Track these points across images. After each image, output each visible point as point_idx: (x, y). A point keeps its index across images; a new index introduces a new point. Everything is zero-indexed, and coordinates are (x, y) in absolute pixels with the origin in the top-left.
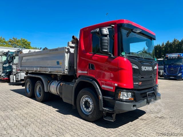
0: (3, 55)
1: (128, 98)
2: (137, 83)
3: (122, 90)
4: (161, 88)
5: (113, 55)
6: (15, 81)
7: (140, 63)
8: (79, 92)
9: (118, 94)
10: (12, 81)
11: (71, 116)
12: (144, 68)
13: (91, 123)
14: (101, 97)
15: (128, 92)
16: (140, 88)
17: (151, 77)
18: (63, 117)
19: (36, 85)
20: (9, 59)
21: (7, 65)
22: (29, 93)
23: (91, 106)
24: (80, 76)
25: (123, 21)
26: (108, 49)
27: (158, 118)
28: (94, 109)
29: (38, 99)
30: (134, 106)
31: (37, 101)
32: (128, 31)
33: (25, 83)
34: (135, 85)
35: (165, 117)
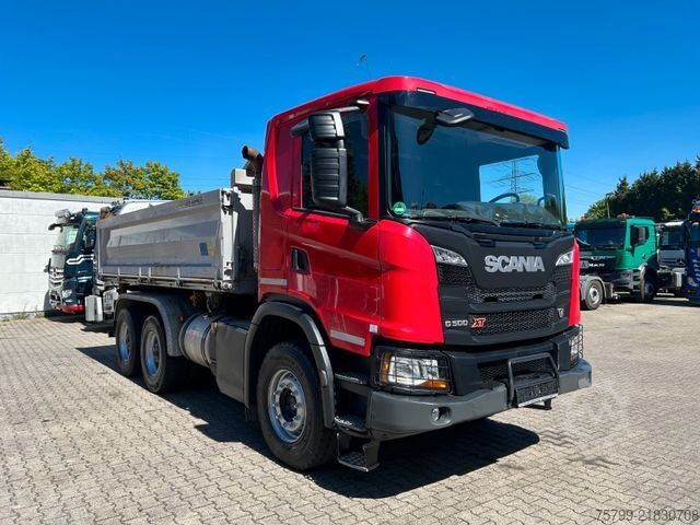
0: (65, 225)
1: (418, 382)
2: (464, 322)
3: (394, 348)
4: (661, 341)
5: (365, 216)
6: (100, 318)
7: (477, 244)
8: (263, 356)
9: (378, 363)
10: (90, 317)
11: (239, 446)
12: (493, 263)
13: (301, 476)
14: (327, 374)
15: (421, 358)
16: (476, 341)
17: (539, 297)
18: (208, 451)
19: (144, 332)
20: (85, 238)
21: (80, 259)
22: (126, 361)
23: (301, 412)
24: (265, 297)
25: (398, 81)
26: (341, 193)
27: (580, 463)
28: (309, 423)
29: (150, 382)
30: (444, 411)
31: (147, 389)
32: (423, 122)
33: (115, 322)
34: (452, 328)
35: (610, 460)
